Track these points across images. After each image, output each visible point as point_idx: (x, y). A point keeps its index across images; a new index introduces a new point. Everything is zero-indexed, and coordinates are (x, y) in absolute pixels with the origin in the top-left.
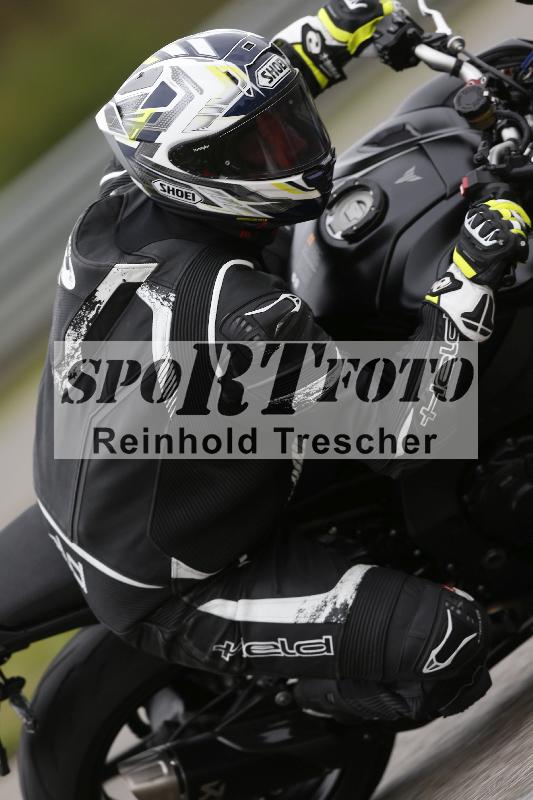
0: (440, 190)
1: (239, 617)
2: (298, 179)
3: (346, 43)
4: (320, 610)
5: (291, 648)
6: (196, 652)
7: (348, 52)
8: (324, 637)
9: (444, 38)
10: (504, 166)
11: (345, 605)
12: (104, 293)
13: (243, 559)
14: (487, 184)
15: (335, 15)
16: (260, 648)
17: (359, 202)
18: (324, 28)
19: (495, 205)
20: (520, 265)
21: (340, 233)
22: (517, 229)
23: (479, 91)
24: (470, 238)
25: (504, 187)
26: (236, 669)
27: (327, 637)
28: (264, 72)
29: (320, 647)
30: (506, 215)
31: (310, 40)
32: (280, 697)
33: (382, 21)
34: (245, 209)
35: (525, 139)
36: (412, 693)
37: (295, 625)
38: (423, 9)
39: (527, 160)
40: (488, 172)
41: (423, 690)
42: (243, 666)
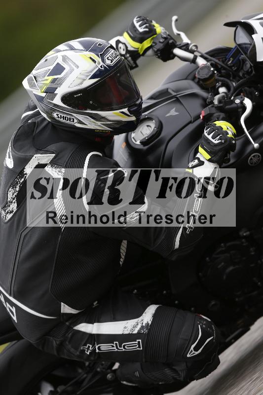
0: (188, 119)
1: (94, 332)
2: (125, 110)
3: (138, 49)
4: (135, 327)
6: (72, 350)
7: (139, 54)
8: (137, 340)
9: (187, 45)
10: (222, 105)
11: (148, 324)
13: (95, 303)
14: (214, 114)
15: (132, 35)
16: (105, 347)
17: (148, 126)
18: (127, 41)
19: (219, 123)
20: (232, 153)
21: (139, 141)
22: (230, 135)
23: (208, 68)
24: (207, 139)
25: (222, 115)
26: (92, 358)
27: (139, 340)
28: (108, 57)
30: (225, 129)
31: (120, 48)
32: (109, 376)
33: (156, 37)
34: (100, 126)
35: (232, 91)
36: (181, 368)
37: (123, 335)
38: (175, 31)
39: (233, 102)
40: (214, 108)
41: (187, 367)
42: (96, 357)
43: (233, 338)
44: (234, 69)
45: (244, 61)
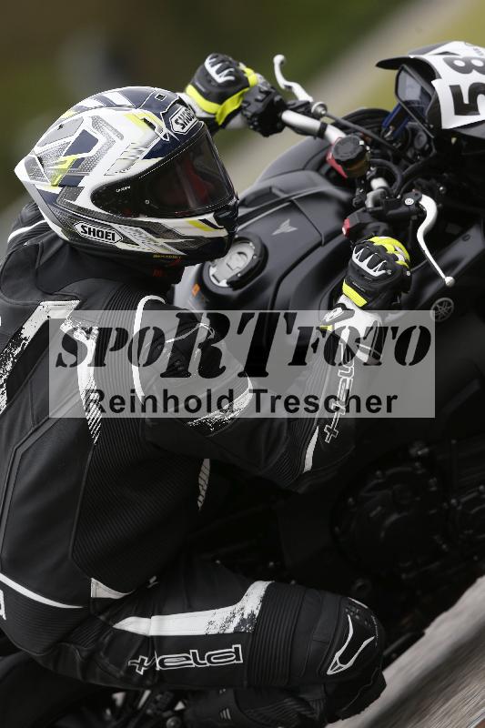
0: (314, 238)
1: (153, 632)
2: (210, 217)
3: (215, 114)
4: (229, 621)
5: (202, 659)
6: (112, 668)
7: (217, 123)
8: (234, 646)
9: (307, 105)
10: (379, 208)
11: (252, 615)
12: (30, 330)
13: (152, 580)
14: (367, 224)
15: (203, 90)
16: (173, 661)
17: (240, 253)
18: (193, 100)
19: (378, 241)
21: (225, 281)
22: (401, 261)
24: (359, 270)
25: (383, 226)
26: (149, 681)
27: (236, 646)
28: (177, 120)
29: (230, 656)
30: (390, 250)
32: (171, 722)
33: (247, 92)
34: (162, 247)
35: (397, 184)
36: (315, 698)
37: (206, 636)
38: (282, 82)
39: (401, 202)
40: (367, 214)
41: (326, 692)
42: (156, 680)
43: (393, 652)
44: (397, 146)
45: (414, 132)
